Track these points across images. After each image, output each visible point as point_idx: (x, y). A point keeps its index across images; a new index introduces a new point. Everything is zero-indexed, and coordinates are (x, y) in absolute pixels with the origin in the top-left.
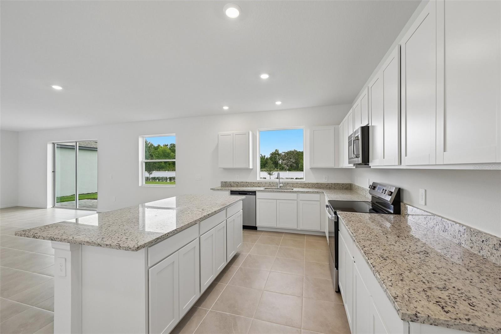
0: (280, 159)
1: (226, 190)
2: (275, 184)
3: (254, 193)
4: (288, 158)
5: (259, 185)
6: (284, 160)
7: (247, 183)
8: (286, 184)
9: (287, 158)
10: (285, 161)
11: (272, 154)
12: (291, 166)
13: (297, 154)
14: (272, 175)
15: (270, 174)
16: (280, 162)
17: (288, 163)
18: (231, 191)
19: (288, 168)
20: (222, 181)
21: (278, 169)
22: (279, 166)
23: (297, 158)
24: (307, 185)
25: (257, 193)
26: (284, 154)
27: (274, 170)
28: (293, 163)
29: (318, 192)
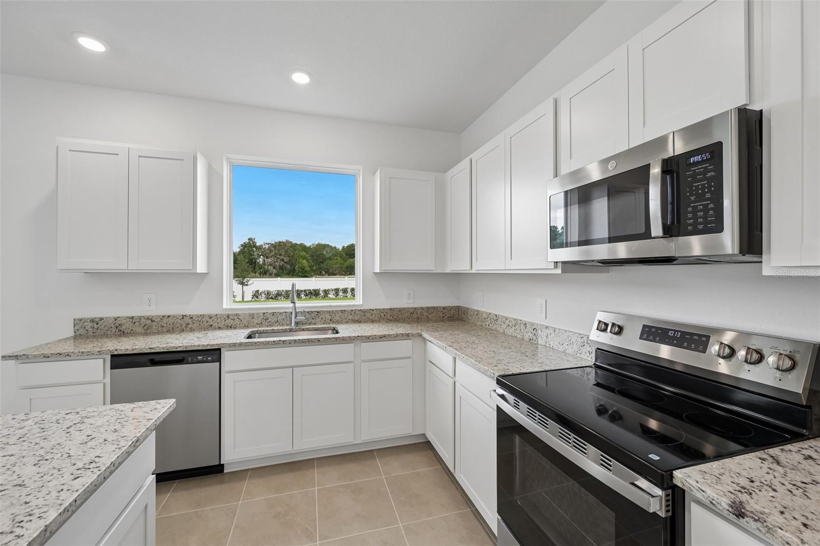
0: (261, 255)
1: (89, 355)
2: (280, 318)
3: (213, 354)
4: (275, 253)
5: (228, 322)
6: (267, 258)
7: (187, 320)
8: (313, 315)
9: (273, 253)
10: (270, 260)
11: (244, 246)
12: (281, 268)
13: (291, 247)
14: (247, 285)
15: (242, 284)
16: (261, 260)
17: (275, 262)
18: (112, 356)
19: (275, 271)
20: (77, 317)
21: (255, 273)
22: (257, 267)
23: (292, 254)
24: (368, 315)
25: (226, 355)
26: (267, 246)
27: (250, 276)
28: (285, 263)
29: (408, 335)
